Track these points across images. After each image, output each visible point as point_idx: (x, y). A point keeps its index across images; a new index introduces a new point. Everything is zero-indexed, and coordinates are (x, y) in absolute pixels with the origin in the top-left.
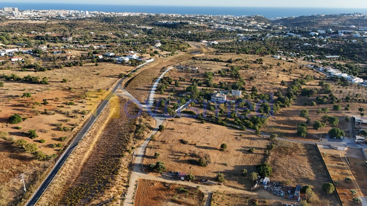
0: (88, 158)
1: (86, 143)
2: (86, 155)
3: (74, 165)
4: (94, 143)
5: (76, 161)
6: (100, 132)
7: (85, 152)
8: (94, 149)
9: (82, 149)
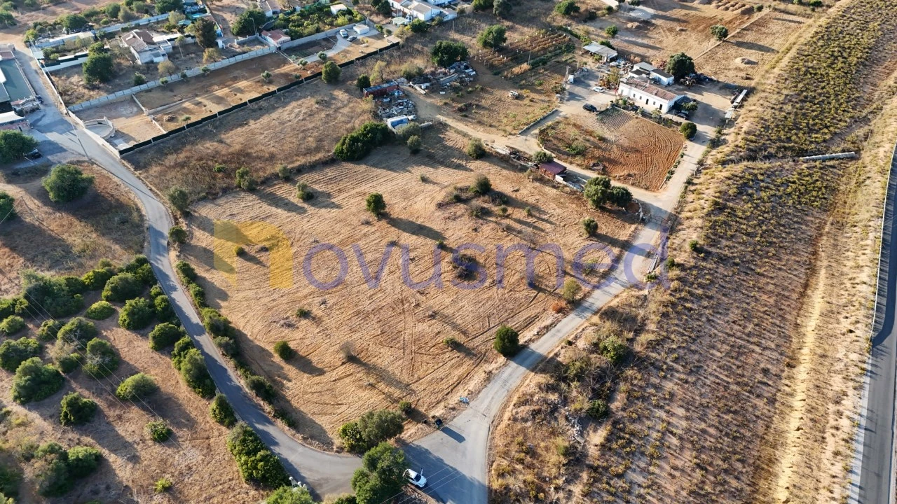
0: (809, 292)
1: (840, 355)
2: (817, 301)
3: (845, 270)
4: (805, 355)
5: (845, 281)
6: (793, 423)
7: (830, 314)
8: (797, 326)
9: (845, 325)
